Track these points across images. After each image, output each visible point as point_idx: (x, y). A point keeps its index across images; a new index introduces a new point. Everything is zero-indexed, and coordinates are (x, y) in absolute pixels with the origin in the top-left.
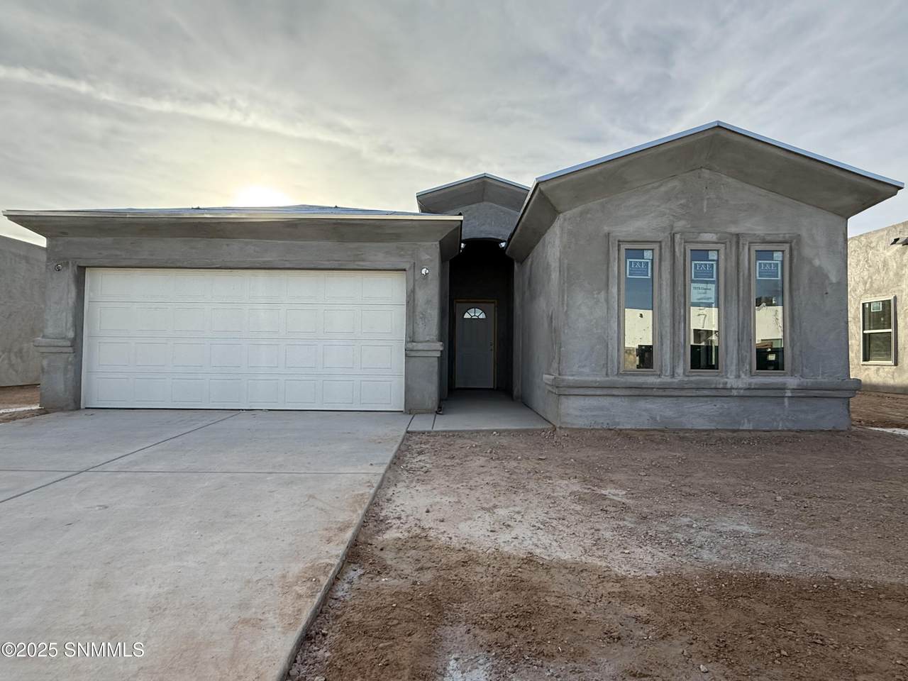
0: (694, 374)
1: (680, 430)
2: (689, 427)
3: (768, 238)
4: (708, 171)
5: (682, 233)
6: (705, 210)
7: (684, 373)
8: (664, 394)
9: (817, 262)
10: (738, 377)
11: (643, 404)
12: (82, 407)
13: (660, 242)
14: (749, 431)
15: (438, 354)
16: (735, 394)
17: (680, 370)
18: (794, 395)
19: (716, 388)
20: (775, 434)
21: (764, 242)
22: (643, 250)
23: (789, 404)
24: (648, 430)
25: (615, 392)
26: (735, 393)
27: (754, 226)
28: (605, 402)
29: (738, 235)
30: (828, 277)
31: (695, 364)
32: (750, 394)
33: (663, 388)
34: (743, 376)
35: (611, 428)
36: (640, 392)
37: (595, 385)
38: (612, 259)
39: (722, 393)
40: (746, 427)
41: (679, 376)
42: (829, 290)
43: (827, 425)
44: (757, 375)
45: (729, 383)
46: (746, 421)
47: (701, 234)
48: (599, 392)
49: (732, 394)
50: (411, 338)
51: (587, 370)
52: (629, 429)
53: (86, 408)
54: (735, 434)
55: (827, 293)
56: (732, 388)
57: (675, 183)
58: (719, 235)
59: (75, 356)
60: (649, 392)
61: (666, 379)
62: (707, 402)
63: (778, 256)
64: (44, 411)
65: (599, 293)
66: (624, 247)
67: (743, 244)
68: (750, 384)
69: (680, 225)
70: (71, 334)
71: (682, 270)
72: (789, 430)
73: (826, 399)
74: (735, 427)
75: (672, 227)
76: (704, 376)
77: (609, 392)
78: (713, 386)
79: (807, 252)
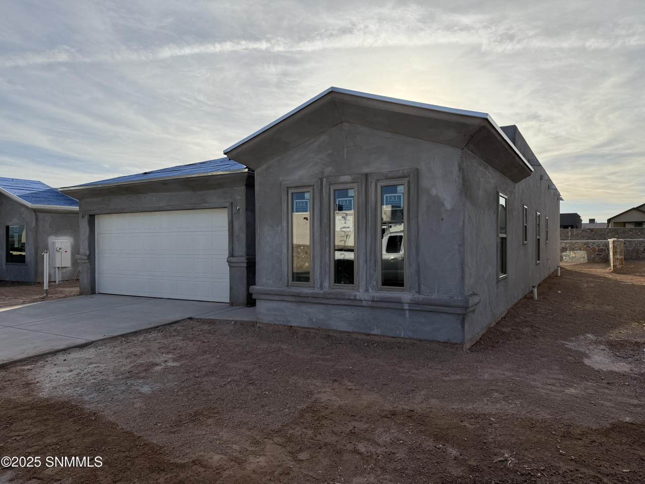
0: (336, 287)
1: (330, 330)
2: (335, 328)
3: (390, 175)
4: (348, 124)
5: (328, 177)
6: (345, 157)
7: (329, 286)
8: (316, 301)
9: (434, 192)
10: (367, 290)
11: (305, 308)
12: (96, 292)
13: (313, 186)
14: (379, 336)
15: (245, 265)
16: (365, 305)
17: (326, 284)
18: (411, 308)
19: (349, 299)
20: (399, 340)
21: (387, 178)
22: (304, 192)
23: (410, 316)
24: (308, 328)
25: (286, 298)
26: (364, 303)
27: (380, 166)
28: (283, 305)
29: (367, 175)
30: (443, 205)
31: (338, 280)
32: (376, 305)
33: (315, 297)
34: (370, 290)
35: (285, 324)
36: (301, 300)
37: (272, 293)
38: (283, 202)
39: (354, 304)
40: (375, 332)
41: (326, 288)
42: (444, 216)
43: (442, 338)
44: (381, 290)
45: (358, 295)
46: (376, 327)
47: (341, 177)
48: (276, 298)
49: (363, 304)
50: (232, 254)
51: (270, 282)
52: (297, 327)
53: (99, 293)
54: (369, 337)
55: (443, 219)
56: (361, 300)
57: (324, 138)
58: (353, 176)
59: (90, 265)
60: (306, 300)
61: (317, 290)
62: (346, 310)
63: (401, 189)
64: (81, 294)
65: (277, 226)
66: (290, 191)
67: (371, 182)
68: (373, 297)
69: (328, 170)
70: (88, 253)
71: (327, 207)
72: (410, 339)
73: (442, 314)
74: (368, 332)
75: (323, 173)
76: (344, 289)
77: (282, 298)
78: (347, 297)
79: (425, 183)
